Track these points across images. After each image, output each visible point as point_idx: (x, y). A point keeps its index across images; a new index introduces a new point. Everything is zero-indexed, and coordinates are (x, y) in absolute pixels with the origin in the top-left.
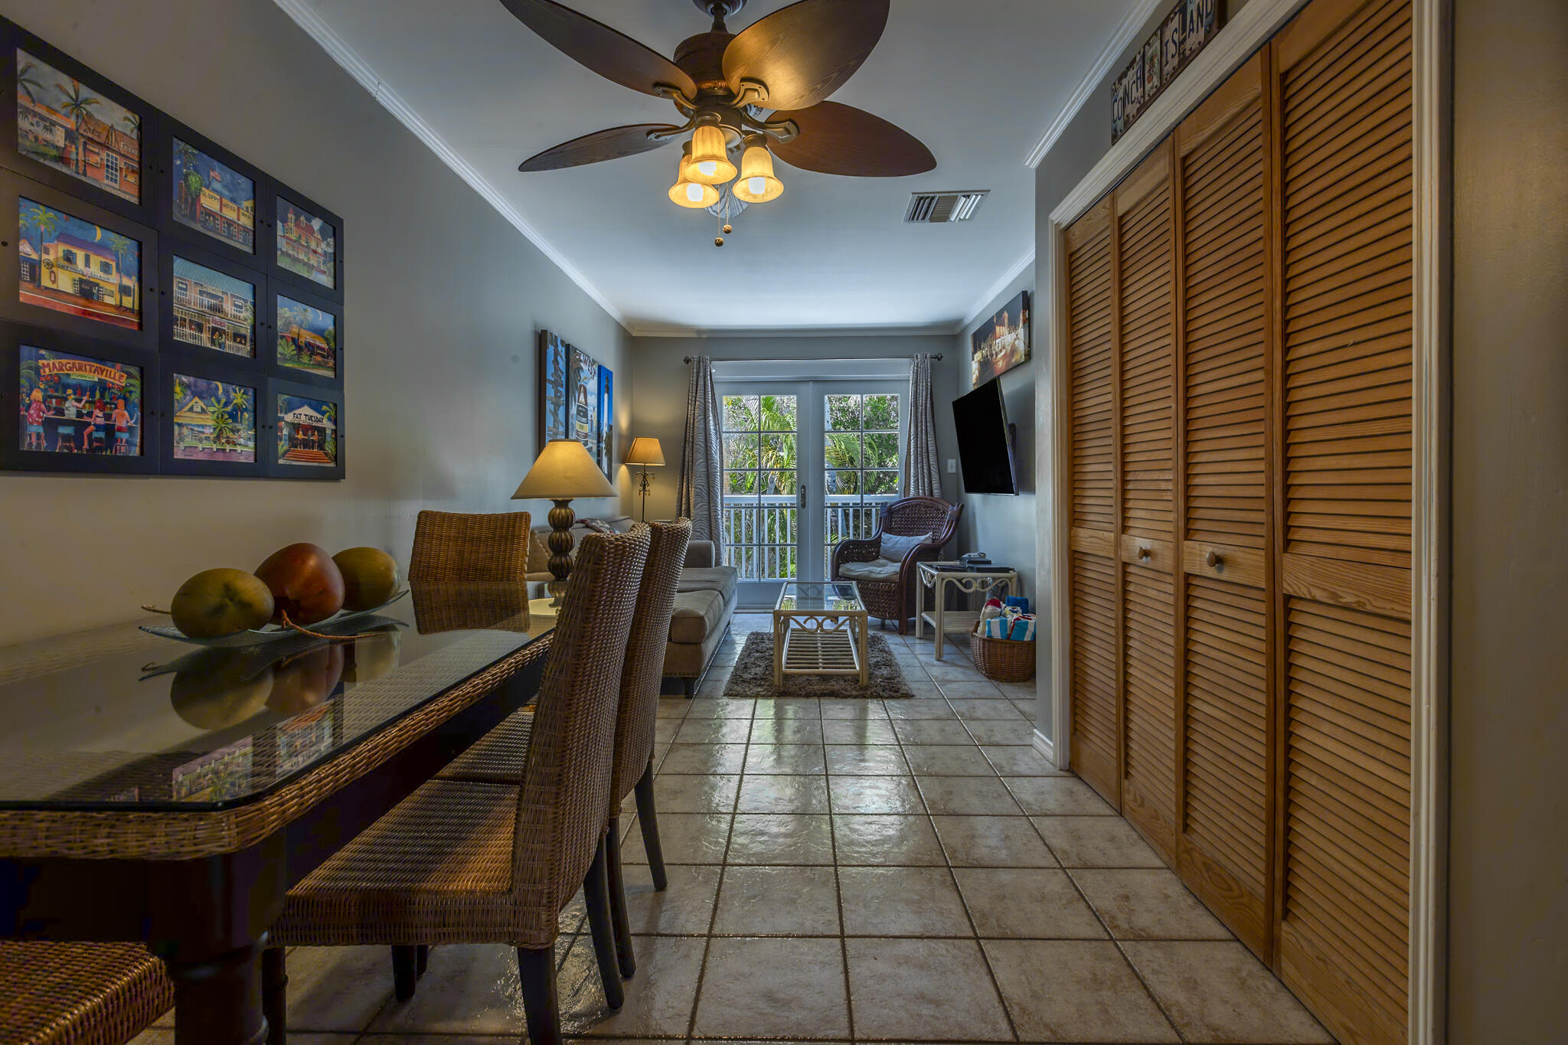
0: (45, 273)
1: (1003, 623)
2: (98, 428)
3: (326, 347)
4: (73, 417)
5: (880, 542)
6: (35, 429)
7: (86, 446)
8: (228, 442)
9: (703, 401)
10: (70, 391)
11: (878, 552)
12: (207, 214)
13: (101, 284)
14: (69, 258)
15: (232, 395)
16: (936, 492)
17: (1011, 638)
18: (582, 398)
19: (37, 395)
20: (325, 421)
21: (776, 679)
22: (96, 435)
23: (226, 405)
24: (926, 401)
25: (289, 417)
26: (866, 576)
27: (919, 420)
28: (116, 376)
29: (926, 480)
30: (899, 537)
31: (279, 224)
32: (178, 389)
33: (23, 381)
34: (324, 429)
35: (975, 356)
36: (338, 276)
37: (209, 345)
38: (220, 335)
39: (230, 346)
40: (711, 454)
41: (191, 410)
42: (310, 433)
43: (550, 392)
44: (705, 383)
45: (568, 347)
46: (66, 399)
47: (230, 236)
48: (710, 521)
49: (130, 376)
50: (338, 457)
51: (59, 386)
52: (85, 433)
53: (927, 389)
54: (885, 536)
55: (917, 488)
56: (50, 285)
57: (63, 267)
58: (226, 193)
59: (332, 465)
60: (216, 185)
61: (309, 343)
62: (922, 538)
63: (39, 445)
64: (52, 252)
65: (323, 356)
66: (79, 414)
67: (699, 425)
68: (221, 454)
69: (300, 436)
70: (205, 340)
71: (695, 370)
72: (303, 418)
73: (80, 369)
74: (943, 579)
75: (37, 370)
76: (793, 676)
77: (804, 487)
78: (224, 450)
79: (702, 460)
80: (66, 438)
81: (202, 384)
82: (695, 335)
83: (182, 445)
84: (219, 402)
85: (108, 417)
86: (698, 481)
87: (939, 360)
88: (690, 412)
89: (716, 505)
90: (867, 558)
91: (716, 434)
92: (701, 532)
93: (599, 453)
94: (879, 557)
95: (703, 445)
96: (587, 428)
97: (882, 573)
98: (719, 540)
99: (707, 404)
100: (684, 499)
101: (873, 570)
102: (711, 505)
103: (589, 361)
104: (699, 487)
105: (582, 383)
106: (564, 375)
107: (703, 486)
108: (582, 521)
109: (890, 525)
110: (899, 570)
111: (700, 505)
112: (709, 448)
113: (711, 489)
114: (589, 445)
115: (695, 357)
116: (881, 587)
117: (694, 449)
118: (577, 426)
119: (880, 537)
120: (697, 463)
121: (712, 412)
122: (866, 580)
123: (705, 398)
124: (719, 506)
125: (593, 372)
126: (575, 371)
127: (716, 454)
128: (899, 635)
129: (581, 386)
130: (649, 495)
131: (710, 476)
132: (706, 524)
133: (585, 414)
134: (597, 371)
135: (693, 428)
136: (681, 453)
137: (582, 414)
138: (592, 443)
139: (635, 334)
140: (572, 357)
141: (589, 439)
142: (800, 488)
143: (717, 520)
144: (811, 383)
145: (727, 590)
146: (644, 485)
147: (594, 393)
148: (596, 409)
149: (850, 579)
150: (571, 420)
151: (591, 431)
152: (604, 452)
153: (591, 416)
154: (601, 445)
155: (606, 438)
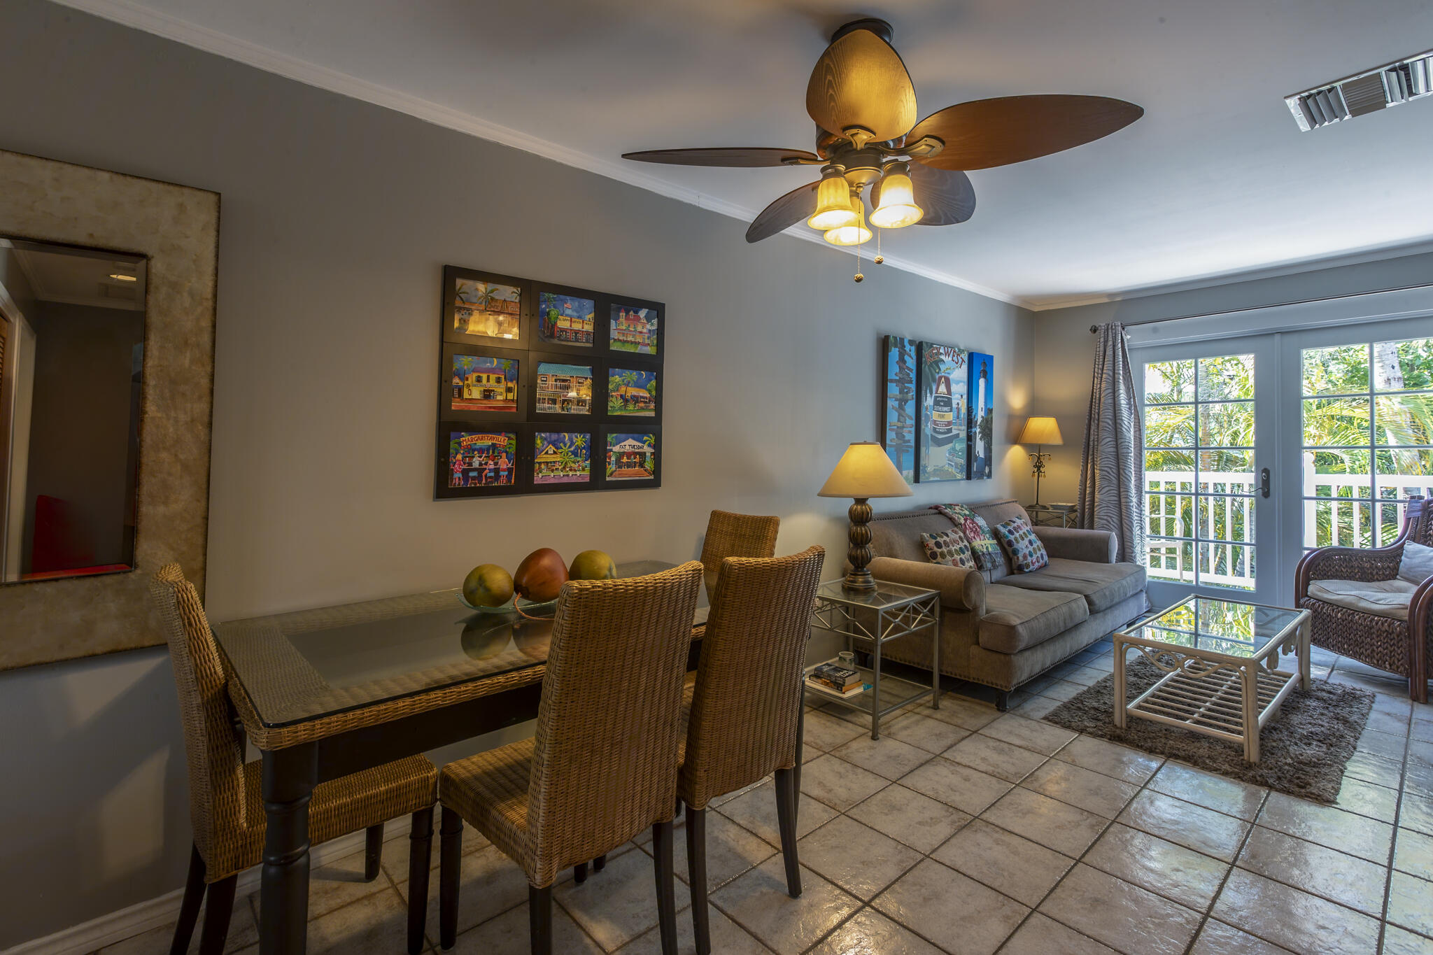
0: (466, 390)
2: (490, 470)
3: (648, 395)
4: (477, 466)
5: (1400, 555)
6: (458, 475)
7: (484, 482)
8: (571, 470)
9: (1111, 373)
10: (476, 452)
12: (561, 331)
13: (495, 389)
14: (479, 380)
15: (575, 439)
18: (942, 388)
19: (459, 457)
20: (645, 447)
21: (1117, 718)
22: (489, 475)
23: (570, 447)
25: (616, 449)
26: (1351, 604)
28: (502, 440)
31: (613, 322)
32: (539, 441)
33: (451, 451)
34: (645, 453)
36: (660, 345)
37: (560, 411)
38: (568, 404)
39: (574, 409)
40: (1121, 432)
41: (547, 453)
42: (632, 457)
43: (893, 390)
44: (1114, 353)
45: (920, 347)
46: (473, 457)
47: (577, 340)
48: (1120, 509)
49: (510, 438)
50: (657, 471)
51: (471, 450)
52: (484, 474)
56: (468, 397)
57: (475, 386)
58: (575, 314)
59: (652, 477)
60: (569, 312)
61: (634, 396)
63: (459, 484)
64: (470, 379)
65: (645, 402)
66: (481, 464)
67: (1106, 400)
68: (566, 478)
69: (625, 460)
70: (557, 409)
71: (1102, 340)
72: (627, 447)
73: (482, 439)
75: (459, 444)
76: (1141, 720)
77: (1266, 471)
78: (568, 475)
80: (474, 478)
81: (554, 436)
82: (1106, 300)
83: (540, 475)
84: (565, 446)
85: (496, 464)
86: (1104, 461)
88: (1097, 386)
89: (1127, 491)
90: (1370, 576)
91: (1130, 409)
92: (1106, 520)
93: (970, 438)
94: (1398, 577)
95: (1110, 423)
96: (950, 416)
97: (1380, 602)
98: (1131, 531)
99: (1116, 376)
100: (1088, 482)
101: (1366, 596)
102: (1122, 490)
103: (954, 352)
104: (1106, 469)
105: (943, 374)
106: (914, 371)
107: (1110, 468)
108: (936, 507)
109: (1426, 532)
110: (1409, 604)
111: (1107, 489)
112: (1118, 425)
113: (1121, 471)
114: (954, 432)
115: (1102, 324)
116: (1377, 624)
117: (1100, 427)
118: (935, 415)
119: (1402, 547)
120: (1103, 442)
121: (1124, 384)
122: (1350, 611)
123: (1114, 370)
124: (1133, 491)
125: (960, 360)
126: (931, 365)
127: (1129, 432)
128: (1410, 702)
129: (940, 378)
130: (1045, 476)
131: (1120, 457)
132: (1115, 511)
133: (948, 403)
134: (966, 359)
135: (1099, 404)
136: (1085, 432)
137: (942, 404)
138: (960, 430)
139: (1036, 309)
140: (926, 353)
141: (954, 427)
142: (1260, 473)
143: (1128, 507)
144: (1277, 337)
145: (1105, 594)
146: (1039, 466)
147: (961, 382)
148: (965, 397)
149: (1324, 602)
150: (923, 412)
151: (958, 417)
152: (979, 436)
153: (958, 404)
154: (973, 430)
155: (982, 421)
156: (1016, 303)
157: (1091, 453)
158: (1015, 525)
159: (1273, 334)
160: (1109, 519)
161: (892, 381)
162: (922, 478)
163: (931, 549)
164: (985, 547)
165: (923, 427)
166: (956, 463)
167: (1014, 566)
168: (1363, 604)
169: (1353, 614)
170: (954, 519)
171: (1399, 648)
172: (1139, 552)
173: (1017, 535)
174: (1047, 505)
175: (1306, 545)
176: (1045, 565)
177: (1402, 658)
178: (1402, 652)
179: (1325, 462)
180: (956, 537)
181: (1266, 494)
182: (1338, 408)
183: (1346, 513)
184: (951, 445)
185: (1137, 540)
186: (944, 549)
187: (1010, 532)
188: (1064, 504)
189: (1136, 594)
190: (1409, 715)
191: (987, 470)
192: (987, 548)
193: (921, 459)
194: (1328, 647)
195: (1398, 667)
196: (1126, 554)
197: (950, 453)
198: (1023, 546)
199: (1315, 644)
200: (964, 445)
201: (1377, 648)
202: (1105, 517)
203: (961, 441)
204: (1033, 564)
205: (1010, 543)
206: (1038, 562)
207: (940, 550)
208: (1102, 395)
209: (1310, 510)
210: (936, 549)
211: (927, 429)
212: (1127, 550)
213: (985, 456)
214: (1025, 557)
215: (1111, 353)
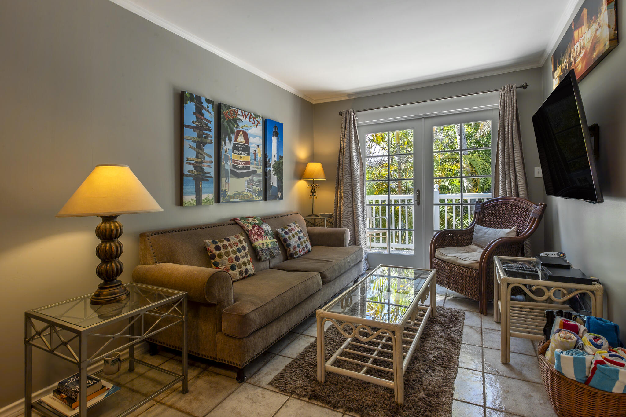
1: (579, 363)
5: (473, 232)
9: (348, 138)
11: (471, 239)
16: (522, 193)
17: (592, 383)
18: (241, 139)
21: (319, 373)
24: (512, 122)
26: (454, 261)
27: (506, 137)
29: (512, 184)
30: (489, 229)
35: (555, 74)
40: (354, 171)
43: (190, 134)
44: (350, 126)
45: (219, 108)
48: (353, 214)
53: (513, 112)
54: (478, 227)
55: (505, 190)
62: (507, 230)
67: (346, 153)
71: (344, 119)
74: (509, 284)
76: (334, 374)
77: (418, 191)
79: (347, 176)
82: (347, 98)
86: (346, 188)
87: (525, 88)
88: (342, 146)
89: (356, 204)
90: (461, 244)
91: (358, 158)
92: (347, 221)
93: (266, 174)
94: (472, 243)
95: (348, 166)
96: (249, 159)
97: (466, 260)
98: (358, 227)
99: (351, 139)
100: (339, 200)
101: (460, 256)
102: (354, 204)
103: (251, 115)
104: (346, 192)
105: (241, 129)
106: (213, 123)
107: (348, 192)
108: (234, 220)
109: (483, 219)
110: (479, 260)
111: (347, 204)
112: (352, 168)
113: (354, 193)
114: (252, 169)
115: (344, 111)
116: (465, 272)
117: (343, 168)
118: (234, 157)
119: (473, 228)
120: (345, 178)
121: (355, 144)
122: (453, 264)
123: (350, 136)
124: (359, 204)
125: (256, 122)
126: (229, 121)
127: (357, 171)
128: (479, 315)
129: (239, 132)
130: (316, 198)
131: (353, 185)
132: (350, 216)
133: (247, 149)
134: (261, 122)
135: (343, 156)
136: (337, 171)
137: (241, 149)
138: (257, 168)
139: (314, 102)
140: (224, 111)
141: (251, 166)
142: (416, 192)
143: (357, 214)
144: (423, 120)
145: (335, 269)
146: (313, 192)
147: (258, 136)
148: (261, 146)
149: (442, 261)
150: (223, 153)
151: (255, 159)
152: (272, 173)
153: (255, 151)
154: (268, 169)
155: (275, 164)
156: (300, 96)
157: (339, 184)
158: (290, 228)
159: (421, 118)
160: (348, 221)
161: (188, 127)
162: (222, 199)
163: (211, 252)
164: (265, 245)
165: (222, 163)
166: (254, 190)
167: (288, 255)
168: (459, 261)
169: (455, 267)
170: (244, 227)
171: (474, 285)
172: (363, 238)
173: (290, 234)
174: (318, 214)
175: (435, 229)
176: (309, 251)
177: (476, 290)
178: (476, 287)
179: (443, 189)
180: (237, 240)
181: (418, 203)
182: (447, 165)
183: (450, 211)
184: (249, 178)
185: (361, 231)
186: (223, 251)
187: (286, 233)
188: (328, 213)
189: (357, 264)
190: (480, 326)
191: (279, 194)
192: (267, 245)
193: (222, 186)
194: (444, 285)
195: (474, 296)
196: (355, 241)
197: (248, 183)
198: (294, 242)
199: (438, 284)
200: (261, 178)
201: (465, 285)
202: (346, 220)
203: (259, 175)
204: (300, 252)
205: (285, 240)
206: (304, 250)
207: (218, 252)
208: (344, 150)
209: (437, 209)
210: (215, 252)
211: (227, 166)
212: (357, 238)
213: (278, 186)
214: (295, 248)
215: (348, 126)
